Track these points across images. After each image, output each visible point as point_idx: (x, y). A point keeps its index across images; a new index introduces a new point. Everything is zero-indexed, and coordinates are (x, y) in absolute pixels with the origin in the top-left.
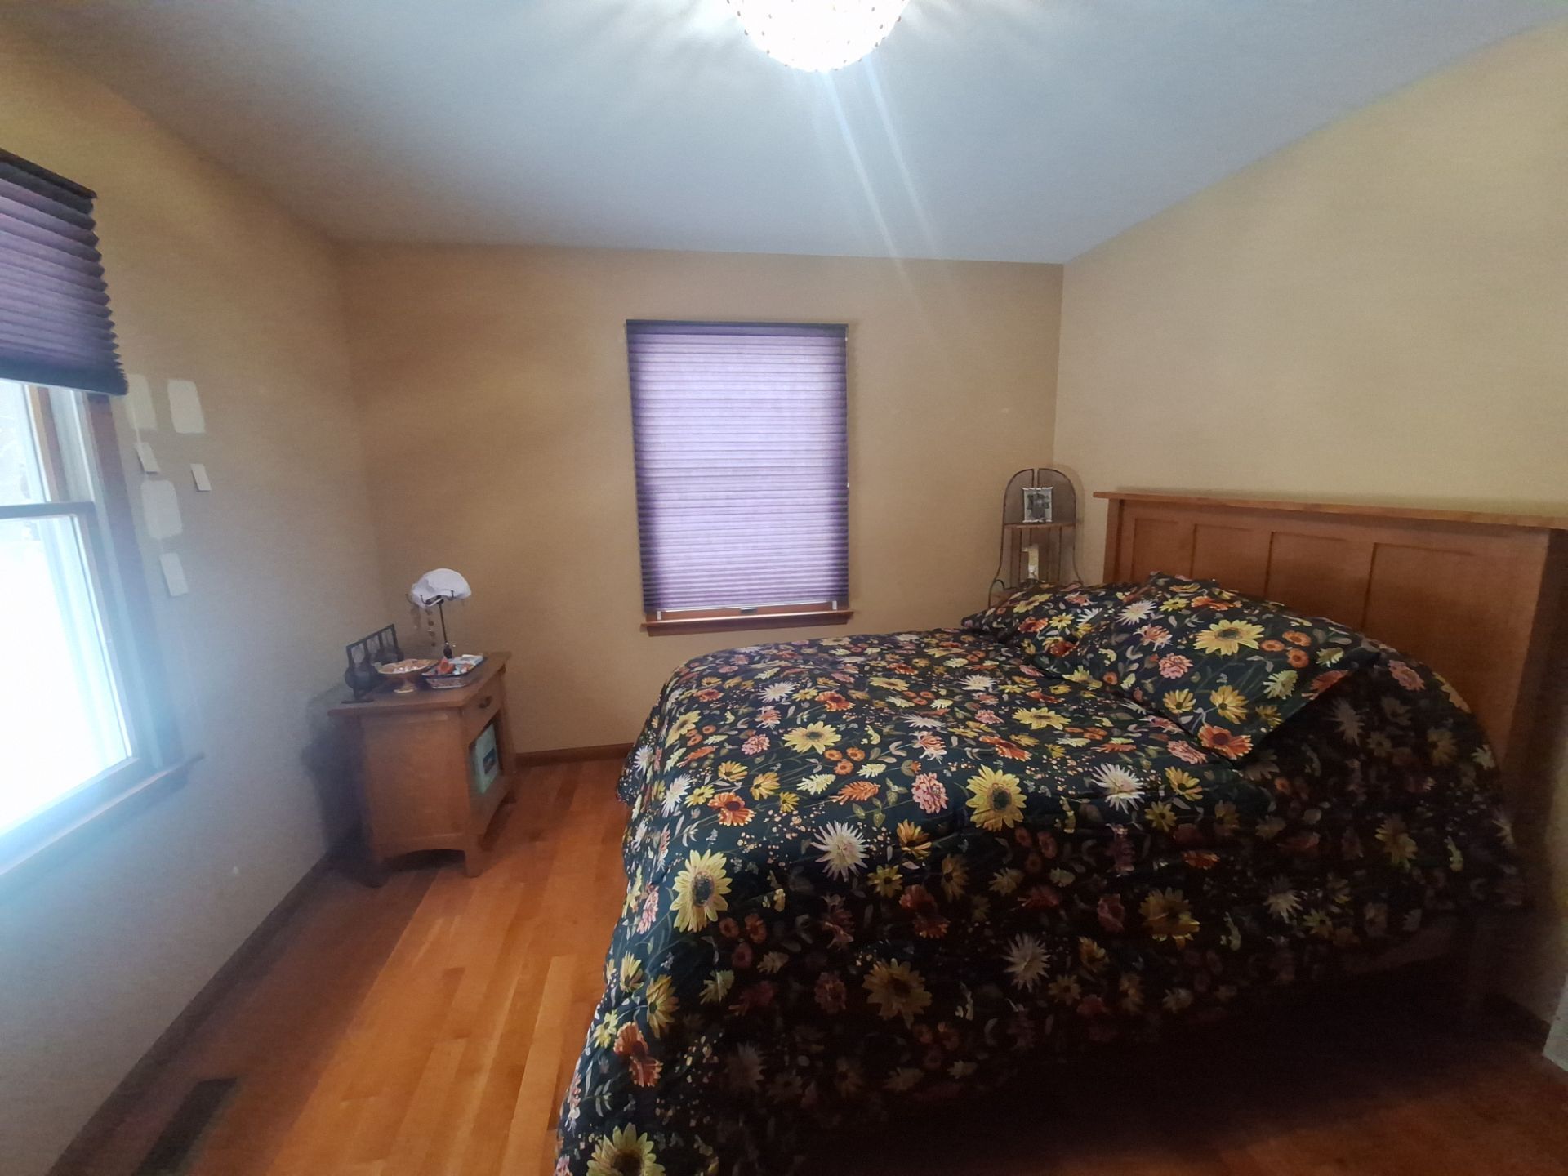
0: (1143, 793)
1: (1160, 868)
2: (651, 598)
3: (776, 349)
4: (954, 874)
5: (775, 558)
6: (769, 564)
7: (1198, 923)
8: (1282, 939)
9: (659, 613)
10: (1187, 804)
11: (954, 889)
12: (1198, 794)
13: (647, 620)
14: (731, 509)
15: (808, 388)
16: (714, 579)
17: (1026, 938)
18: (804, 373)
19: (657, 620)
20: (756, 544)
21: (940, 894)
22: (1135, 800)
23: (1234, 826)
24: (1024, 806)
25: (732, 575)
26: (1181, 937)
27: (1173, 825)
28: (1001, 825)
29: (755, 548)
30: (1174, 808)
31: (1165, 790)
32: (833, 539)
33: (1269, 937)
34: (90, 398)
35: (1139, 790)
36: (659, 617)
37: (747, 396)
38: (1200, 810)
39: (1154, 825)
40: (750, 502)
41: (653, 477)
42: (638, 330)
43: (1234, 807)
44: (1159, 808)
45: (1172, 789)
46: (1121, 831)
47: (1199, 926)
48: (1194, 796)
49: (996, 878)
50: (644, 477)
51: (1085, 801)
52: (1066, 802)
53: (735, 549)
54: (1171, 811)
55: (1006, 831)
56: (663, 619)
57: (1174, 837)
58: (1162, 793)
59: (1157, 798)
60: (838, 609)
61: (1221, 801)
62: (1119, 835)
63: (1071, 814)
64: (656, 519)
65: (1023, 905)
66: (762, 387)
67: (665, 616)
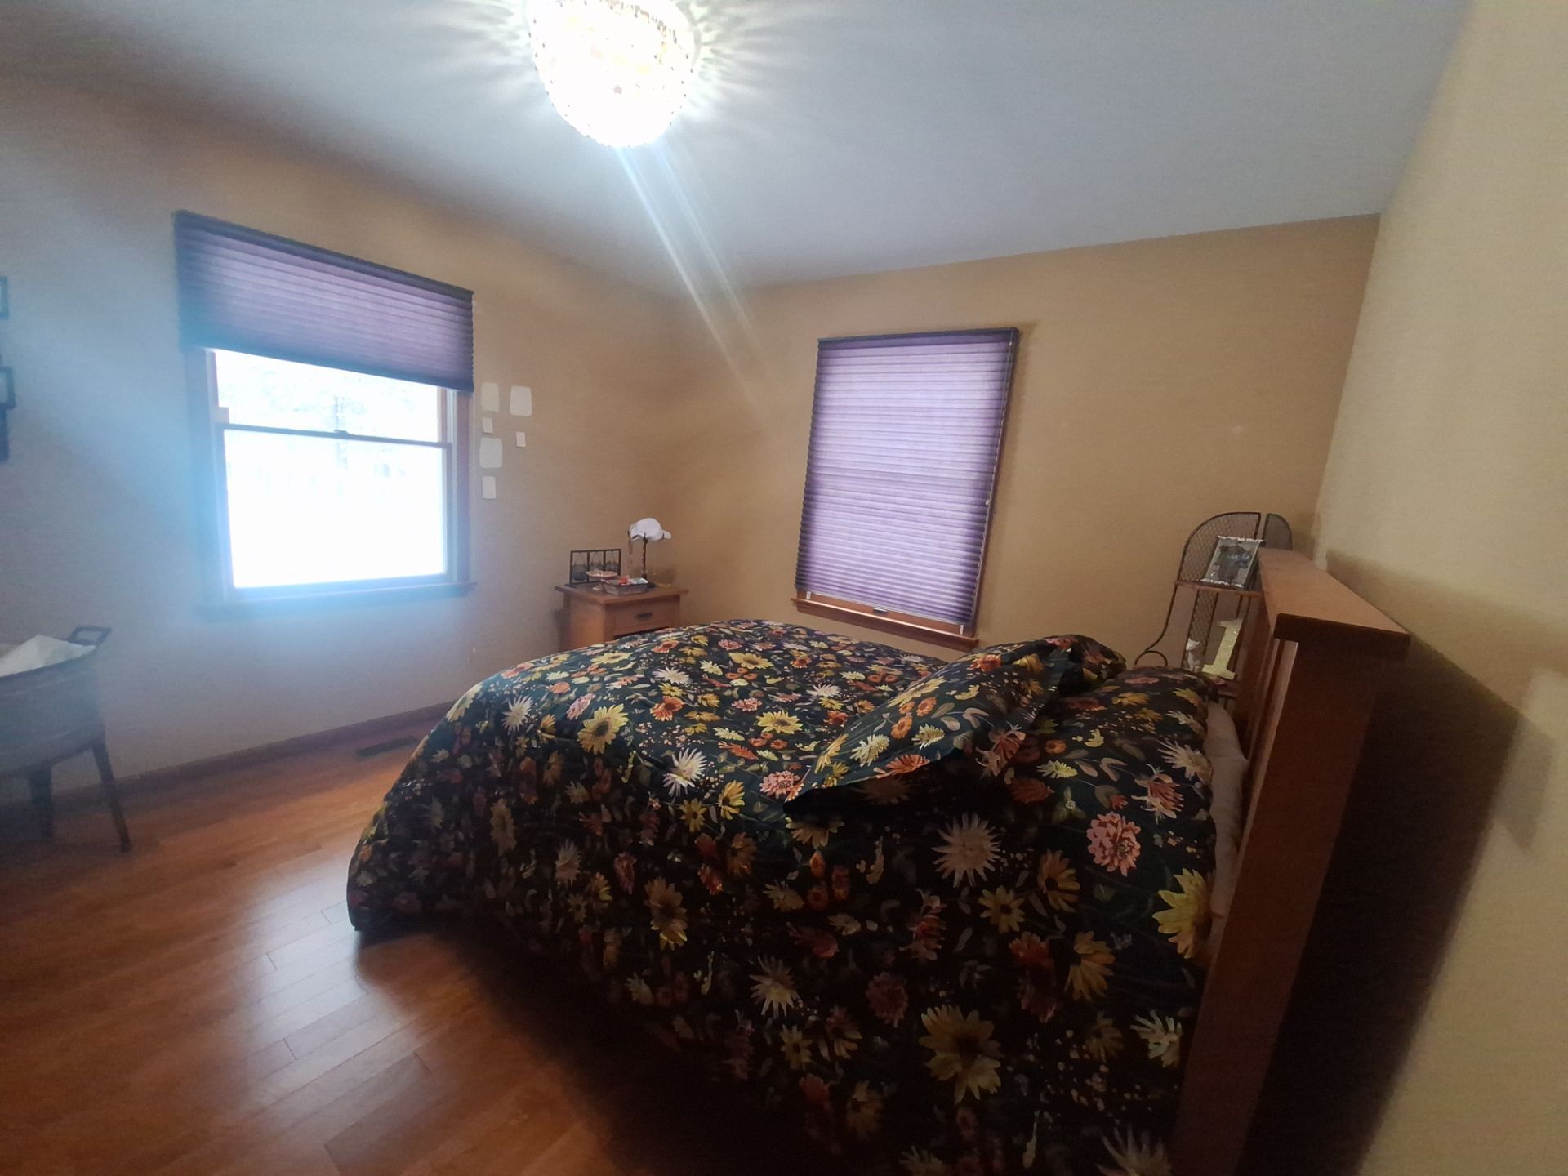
0: (693, 786)
1: (672, 860)
2: (802, 580)
3: (938, 358)
4: (553, 766)
5: (904, 565)
6: (897, 570)
7: (686, 939)
8: (749, 1027)
9: (809, 594)
10: (717, 817)
11: (549, 776)
12: (731, 814)
13: (798, 596)
14: (874, 510)
15: (962, 397)
16: (849, 572)
17: (572, 846)
18: (961, 381)
19: (805, 598)
20: (889, 548)
21: (540, 774)
22: (682, 786)
23: (745, 867)
24: (610, 743)
25: (864, 572)
26: (666, 939)
27: (699, 829)
28: (590, 748)
29: (888, 551)
30: (706, 815)
31: (713, 794)
32: (965, 557)
33: (737, 1011)
34: (459, 394)
35: (692, 781)
36: (808, 597)
37: (903, 404)
38: (723, 829)
39: (683, 818)
40: (890, 506)
41: (820, 474)
42: (828, 347)
43: (754, 848)
44: (697, 807)
45: (718, 798)
46: (656, 804)
47: (684, 942)
48: (727, 813)
49: (570, 785)
50: (814, 474)
51: (648, 764)
52: (633, 756)
53: (870, 549)
54: (703, 815)
55: (590, 755)
56: (811, 600)
57: (696, 842)
58: (707, 796)
59: (700, 797)
60: (963, 635)
61: (744, 834)
62: (652, 806)
63: (631, 766)
64: (817, 510)
65: (581, 820)
66: (918, 395)
67: (813, 597)
